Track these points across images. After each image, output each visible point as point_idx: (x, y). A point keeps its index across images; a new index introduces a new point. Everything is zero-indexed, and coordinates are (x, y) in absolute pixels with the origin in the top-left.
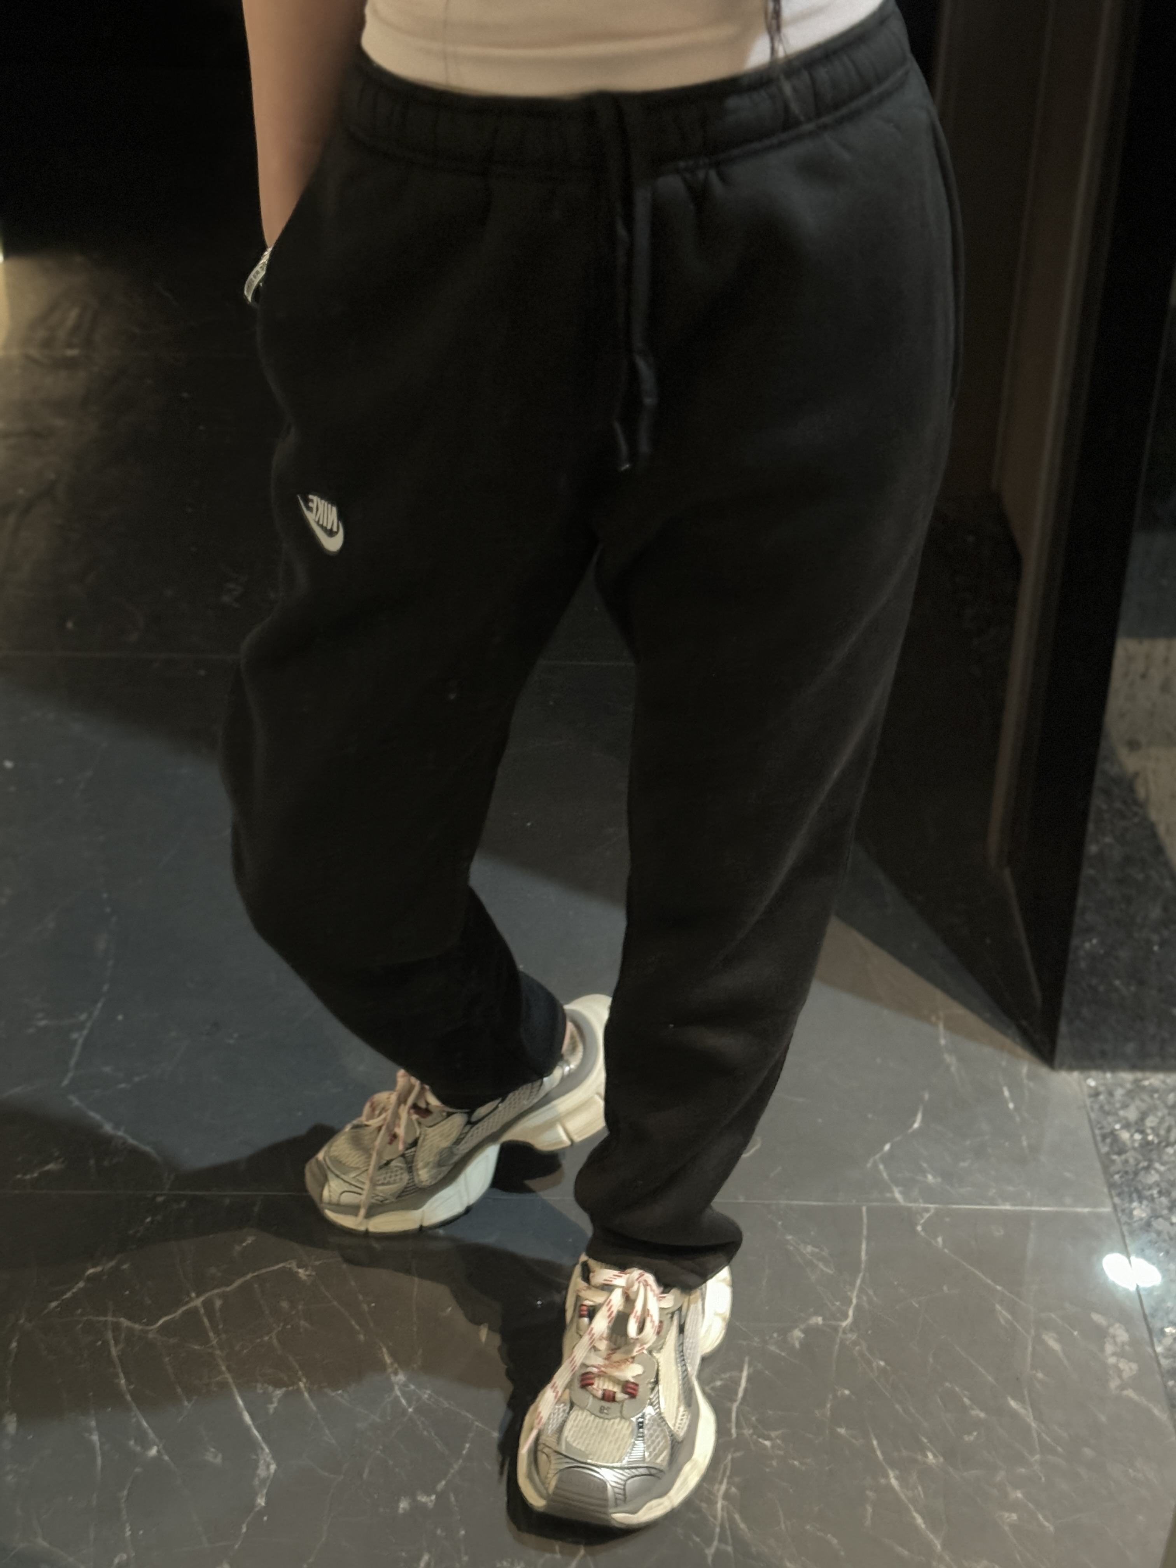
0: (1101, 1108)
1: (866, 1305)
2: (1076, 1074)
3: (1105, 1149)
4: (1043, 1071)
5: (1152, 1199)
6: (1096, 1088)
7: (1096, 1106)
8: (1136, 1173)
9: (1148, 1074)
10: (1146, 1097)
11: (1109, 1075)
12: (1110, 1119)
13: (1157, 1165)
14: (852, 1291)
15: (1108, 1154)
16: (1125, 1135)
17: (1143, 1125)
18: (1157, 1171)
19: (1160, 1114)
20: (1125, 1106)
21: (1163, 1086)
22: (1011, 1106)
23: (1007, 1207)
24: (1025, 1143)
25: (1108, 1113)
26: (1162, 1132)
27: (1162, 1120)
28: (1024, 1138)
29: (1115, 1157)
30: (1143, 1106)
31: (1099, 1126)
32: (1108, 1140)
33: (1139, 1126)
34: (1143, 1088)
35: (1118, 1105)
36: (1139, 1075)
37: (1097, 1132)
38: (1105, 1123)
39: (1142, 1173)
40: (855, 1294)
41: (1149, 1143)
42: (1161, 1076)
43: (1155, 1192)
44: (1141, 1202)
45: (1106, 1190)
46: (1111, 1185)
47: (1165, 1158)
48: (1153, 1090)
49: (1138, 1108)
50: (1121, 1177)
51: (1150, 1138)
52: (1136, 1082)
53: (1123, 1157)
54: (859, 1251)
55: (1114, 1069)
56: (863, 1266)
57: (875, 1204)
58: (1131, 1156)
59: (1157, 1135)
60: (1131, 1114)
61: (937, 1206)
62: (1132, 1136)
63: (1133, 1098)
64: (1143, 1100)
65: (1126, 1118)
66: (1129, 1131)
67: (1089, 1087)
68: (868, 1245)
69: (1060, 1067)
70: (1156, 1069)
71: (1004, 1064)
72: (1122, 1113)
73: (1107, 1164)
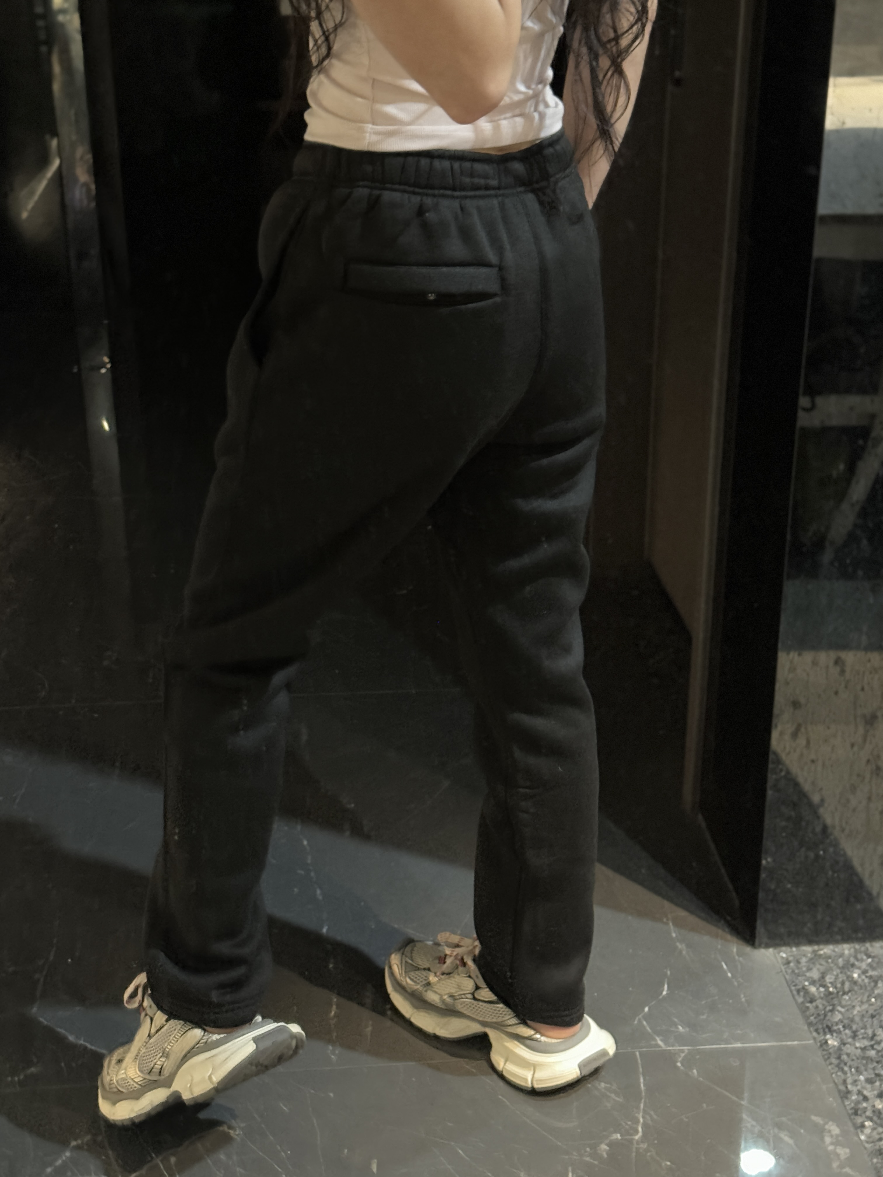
0: (793, 971)
1: (650, 1122)
2: (771, 950)
3: (800, 1000)
4: (748, 949)
5: (839, 1032)
6: (787, 959)
7: (789, 971)
8: (825, 1015)
9: (821, 947)
10: (823, 962)
11: (794, 949)
12: (801, 979)
13: (839, 1008)
14: (639, 1114)
15: (803, 1003)
16: (813, 989)
17: (825, 981)
18: (840, 1012)
19: (835, 973)
20: (809, 969)
21: (834, 954)
22: (729, 975)
23: (739, 1045)
24: (743, 1000)
25: (798, 975)
26: (839, 985)
27: (837, 977)
28: (742, 996)
29: (808, 1005)
30: (822, 969)
31: (794, 984)
32: (802, 994)
33: (821, 982)
34: (820, 955)
35: (804, 969)
36: (816, 947)
37: (793, 988)
38: (797, 982)
39: (830, 1014)
40: (641, 1114)
41: (831, 993)
42: (831, 947)
43: (841, 1027)
44: (832, 1035)
45: (806, 1027)
46: (810, 1024)
47: (844, 1003)
48: (827, 957)
49: (818, 969)
50: (815, 1018)
51: (831, 989)
52: (814, 952)
53: (814, 1004)
54: (639, 1085)
55: (797, 945)
56: (643, 1094)
57: (644, 1049)
58: (819, 1002)
59: (836, 988)
60: (815, 974)
61: (689, 1048)
62: (818, 989)
63: (814, 963)
64: (821, 965)
65: (811, 978)
66: (815, 986)
67: (782, 958)
68: (644, 1079)
69: (760, 946)
70: (827, 942)
71: (719, 947)
72: (808, 974)
73: (804, 1010)
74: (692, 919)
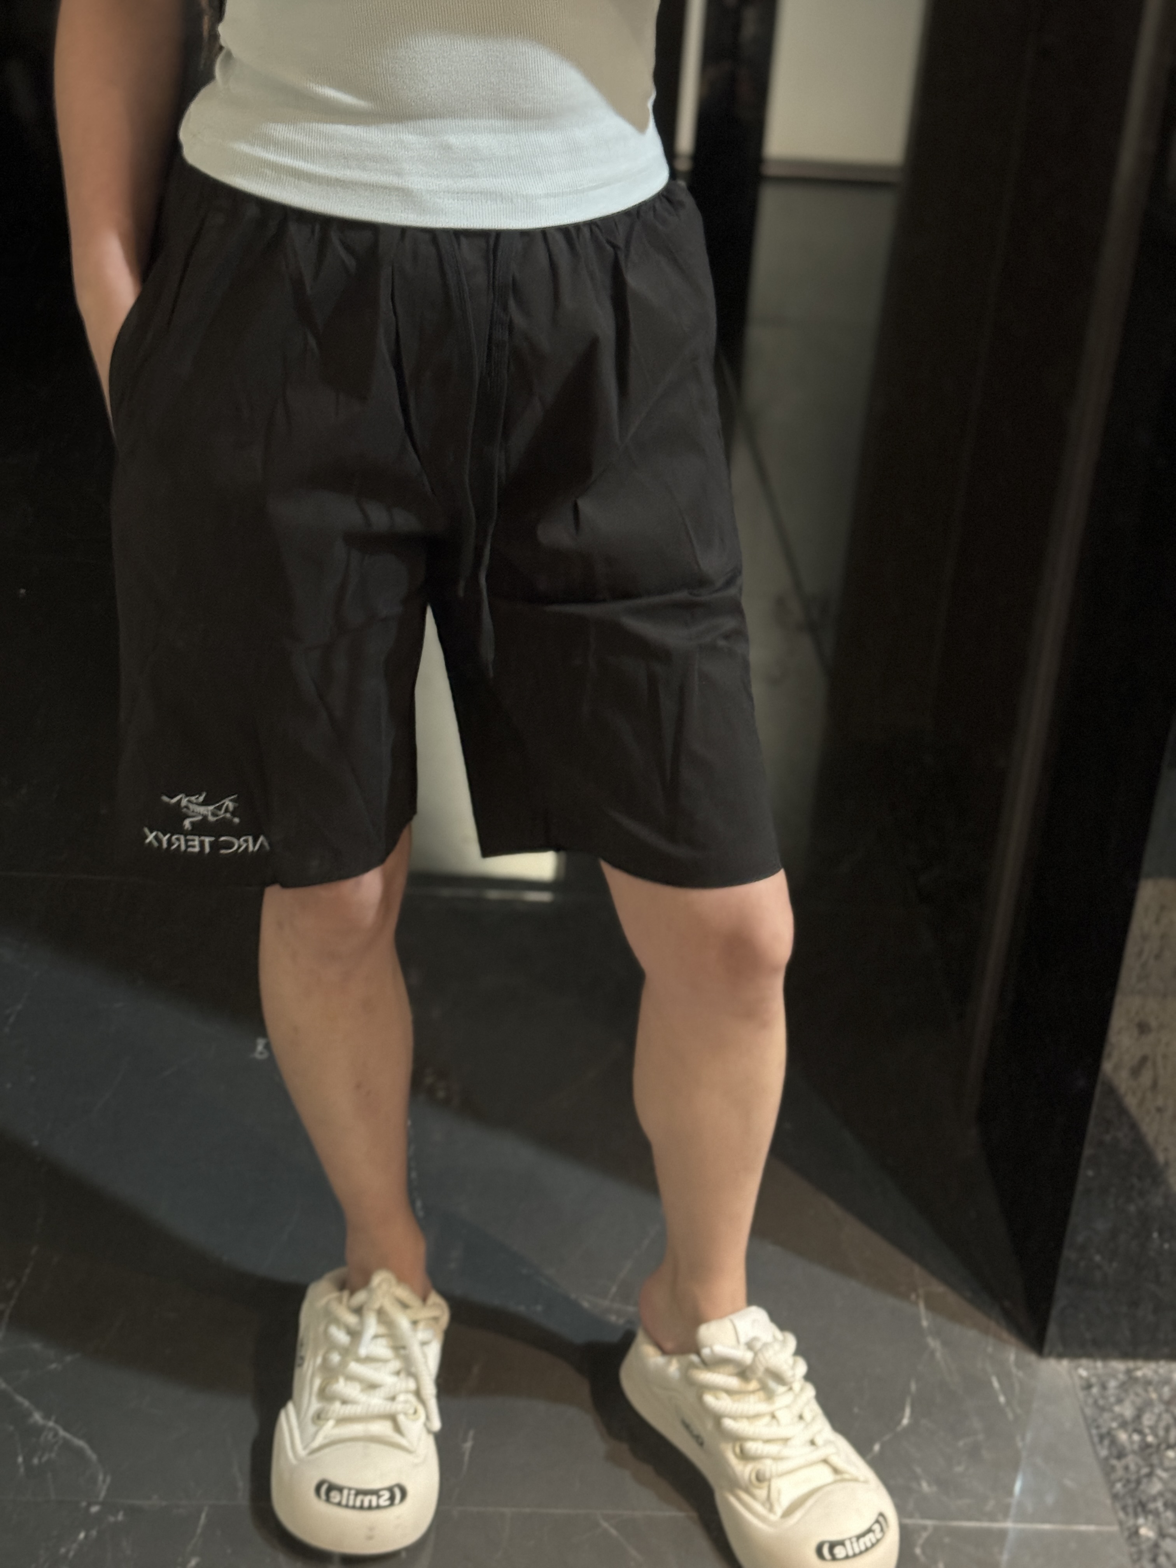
0: (1096, 1402)
2: (1065, 1363)
3: (1104, 1453)
4: (1031, 1357)
5: (1157, 1514)
6: (1088, 1379)
7: (1090, 1401)
8: (1138, 1482)
9: (1140, 1363)
10: (1140, 1390)
11: (1099, 1364)
12: (1107, 1415)
13: (1160, 1472)
15: (1107, 1459)
16: (1123, 1436)
17: (1140, 1423)
18: (1160, 1479)
19: (1157, 1410)
20: (1120, 1401)
21: (1157, 1377)
22: (1002, 1399)
24: (1020, 1444)
25: (1102, 1409)
26: (1161, 1433)
27: (1159, 1417)
28: (1019, 1438)
29: (1114, 1462)
30: (1139, 1401)
31: (1095, 1424)
32: (1106, 1442)
33: (1134, 1425)
34: (1136, 1380)
35: (1112, 1399)
36: (1131, 1364)
37: (1094, 1431)
38: (1101, 1421)
39: (1145, 1481)
41: (1148, 1446)
42: (1153, 1365)
43: (1159, 1504)
44: (1146, 1518)
45: (1108, 1502)
46: (1115, 1497)
47: (1167, 1463)
48: (1147, 1383)
49: (1133, 1403)
50: (1124, 1486)
51: (1150, 1439)
52: (1129, 1372)
53: (1124, 1462)
55: (1105, 1357)
58: (1131, 1460)
59: (1156, 1435)
60: (1127, 1411)
61: (935, 1522)
62: (1130, 1437)
63: (1126, 1391)
64: (1137, 1395)
65: (1121, 1416)
66: (1126, 1430)
67: (1081, 1377)
69: (1050, 1354)
70: (1149, 1357)
71: (990, 1349)
72: (1117, 1409)
73: (1108, 1470)
74: (952, 1299)
